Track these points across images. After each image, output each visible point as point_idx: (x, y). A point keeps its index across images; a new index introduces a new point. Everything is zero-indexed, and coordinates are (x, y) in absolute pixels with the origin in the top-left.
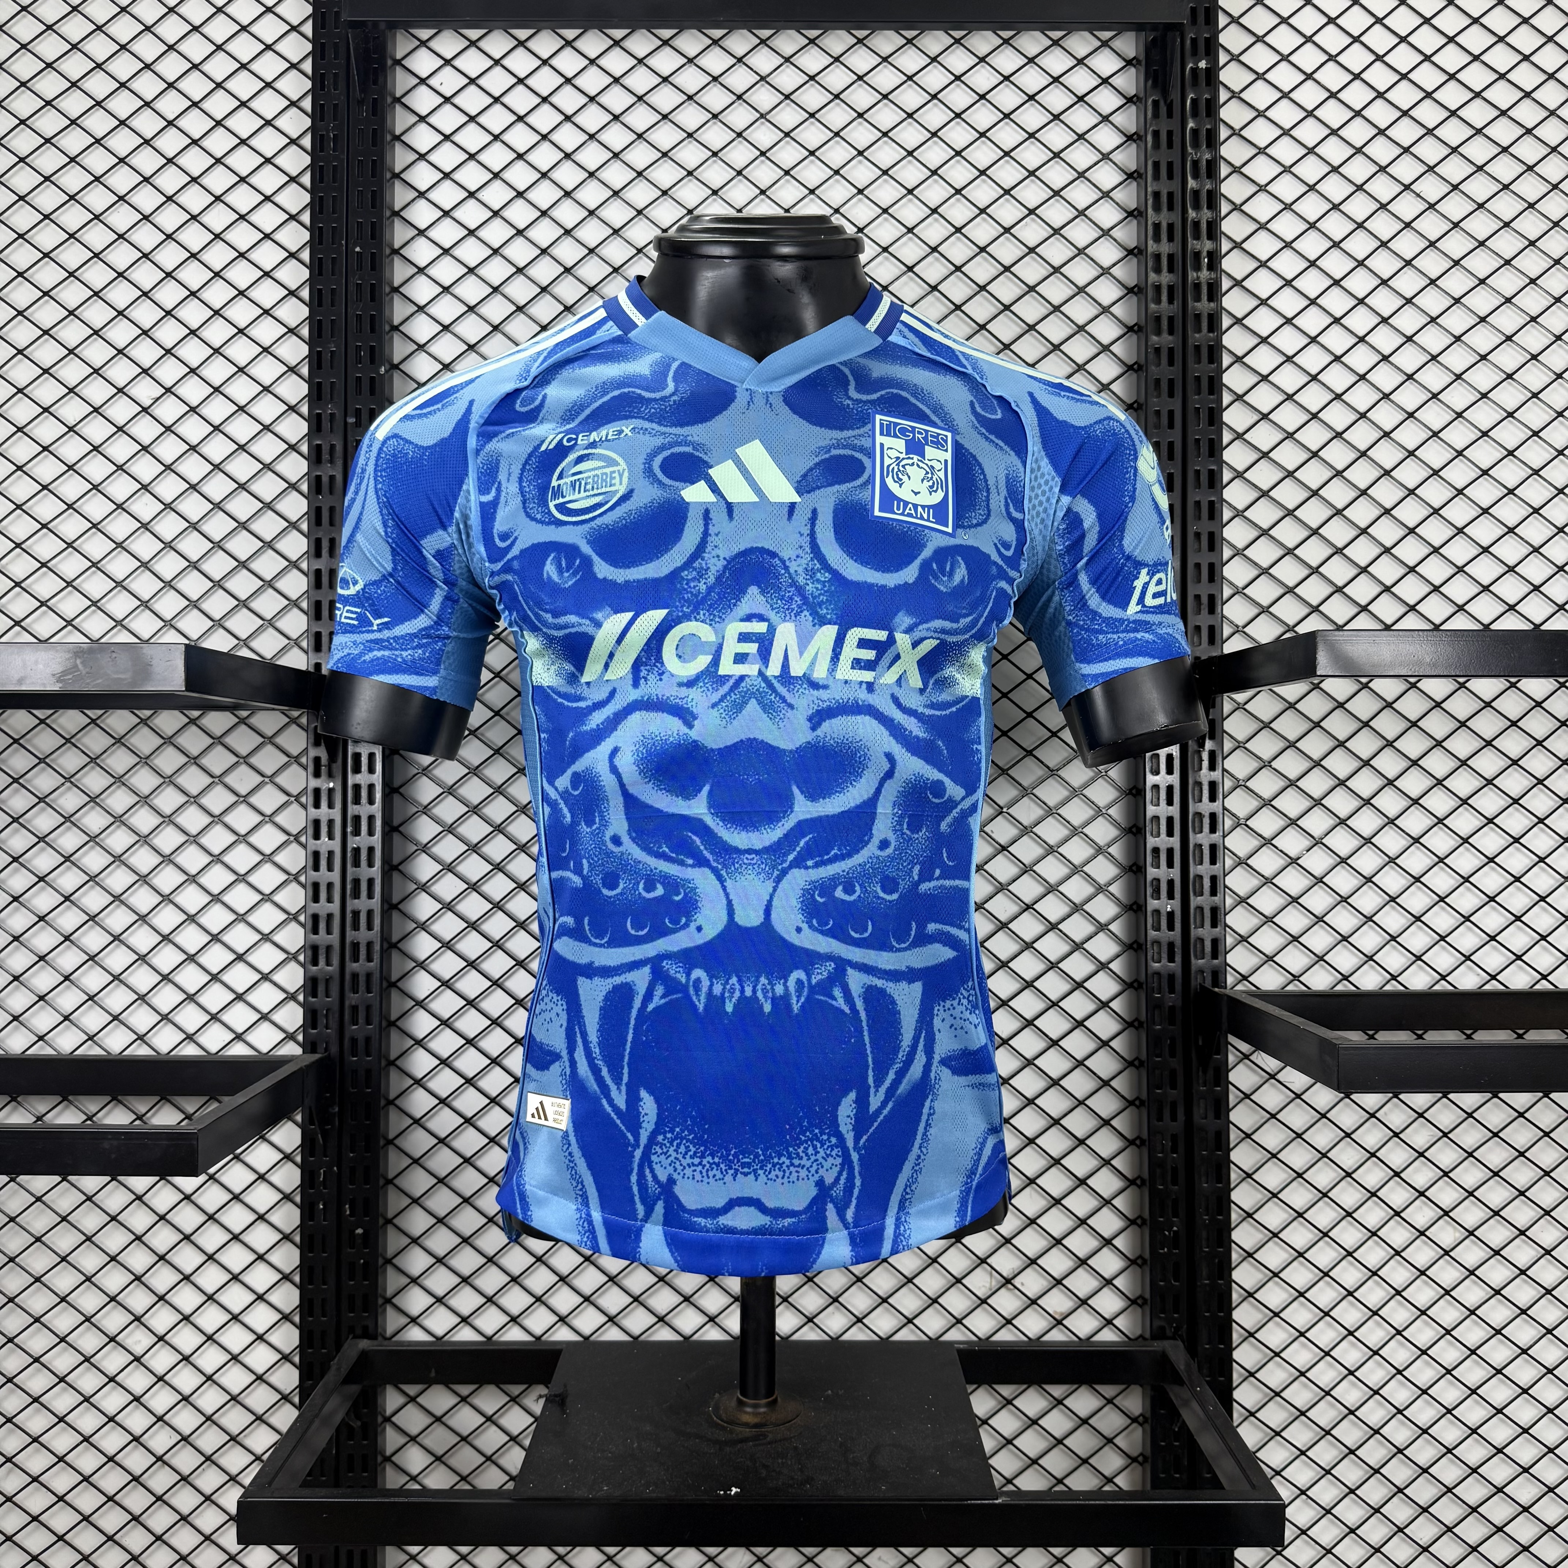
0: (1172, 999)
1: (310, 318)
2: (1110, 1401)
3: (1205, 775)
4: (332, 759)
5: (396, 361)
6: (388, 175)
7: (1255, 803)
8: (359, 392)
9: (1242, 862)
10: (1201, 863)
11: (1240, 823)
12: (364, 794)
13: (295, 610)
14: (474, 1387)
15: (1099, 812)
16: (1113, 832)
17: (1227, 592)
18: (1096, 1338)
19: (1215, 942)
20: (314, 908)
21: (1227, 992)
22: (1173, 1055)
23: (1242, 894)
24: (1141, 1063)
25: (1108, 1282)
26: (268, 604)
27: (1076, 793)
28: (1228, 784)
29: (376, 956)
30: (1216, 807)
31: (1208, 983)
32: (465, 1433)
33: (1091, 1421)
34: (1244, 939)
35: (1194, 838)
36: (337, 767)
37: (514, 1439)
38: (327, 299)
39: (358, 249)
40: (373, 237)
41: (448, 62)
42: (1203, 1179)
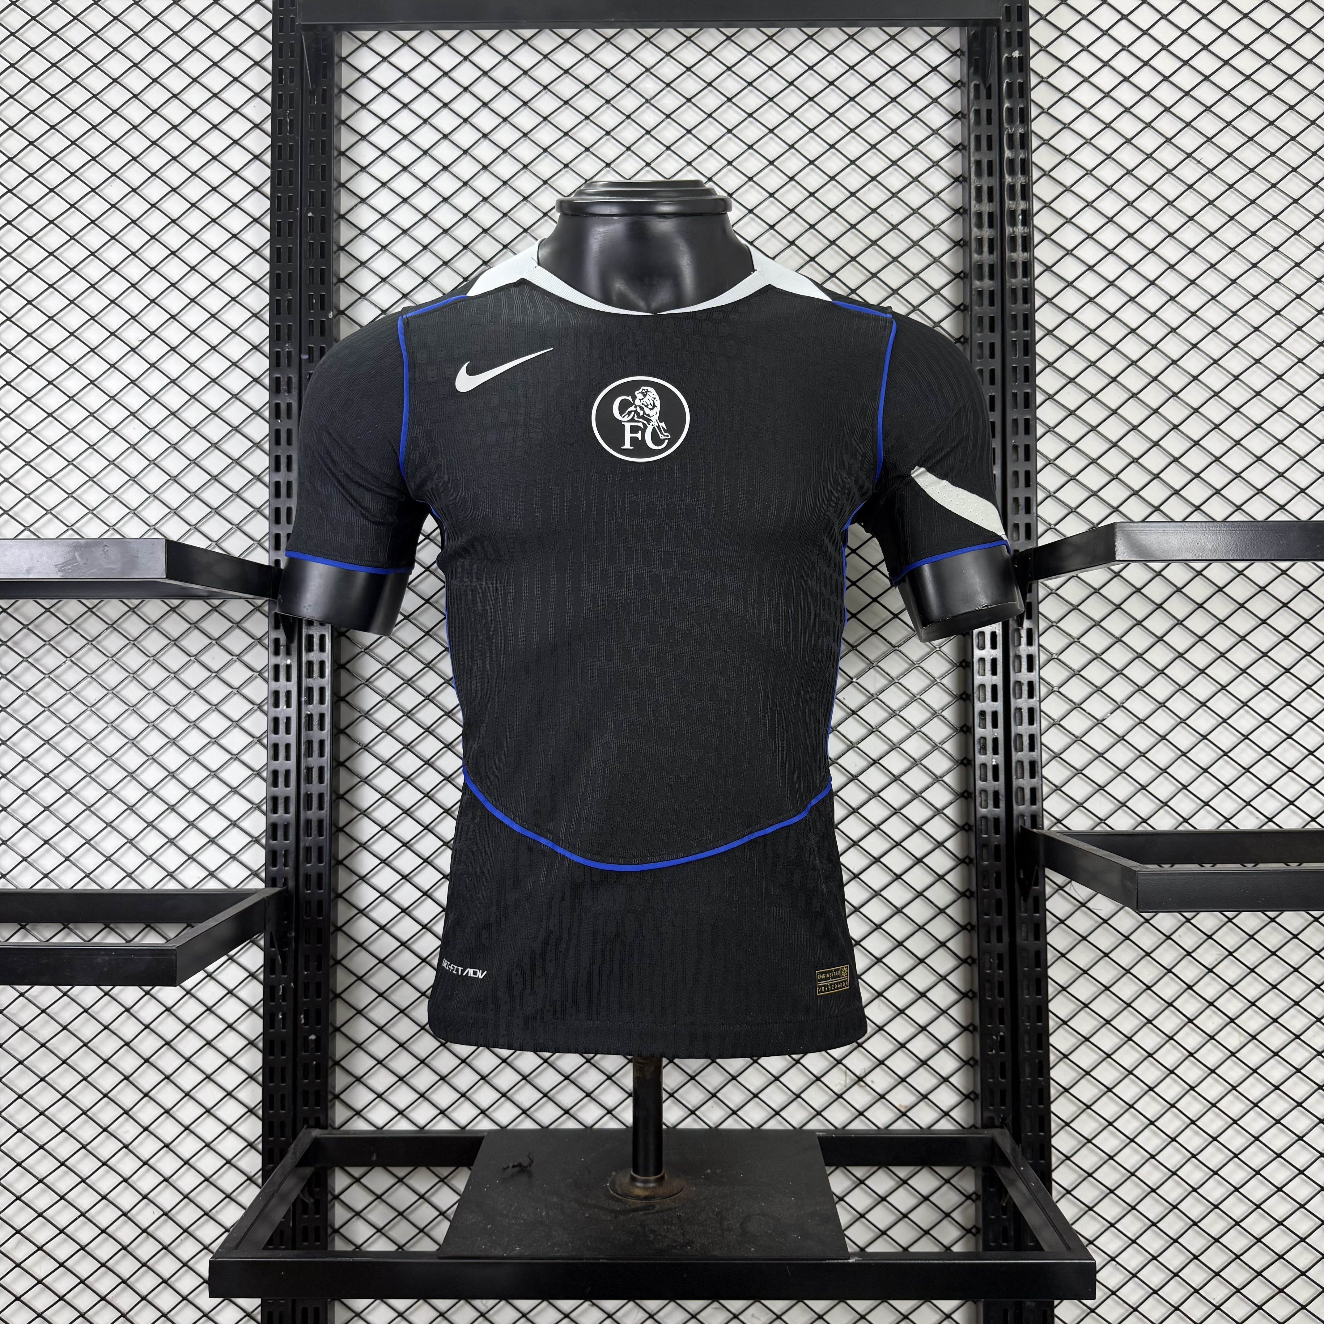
0: (999, 839)
1: (271, 272)
2: (947, 1181)
3: (1024, 650)
4: (290, 640)
5: (342, 307)
6: (336, 153)
7: (1066, 674)
8: (311, 333)
9: (1056, 723)
10: (1021, 724)
11: (1055, 690)
12: (316, 668)
13: (259, 516)
14: (410, 1169)
15: (934, 682)
16: (947, 699)
17: (1041, 495)
18: (936, 1127)
19: (1033, 791)
20: (275, 765)
21: (1044, 832)
22: (998, 886)
23: (1056, 750)
24: (972, 894)
25: (946, 1080)
26: (236, 511)
27: (914, 665)
28: (1043, 657)
29: (327, 805)
30: (1033, 676)
31: (1028, 825)
32: (401, 1209)
33: (931, 1198)
34: (1058, 788)
35: (1015, 703)
36: (294, 646)
37: (442, 1214)
38: (285, 257)
39: (310, 214)
40: (323, 204)
41: (385, 59)
42: (1025, 992)
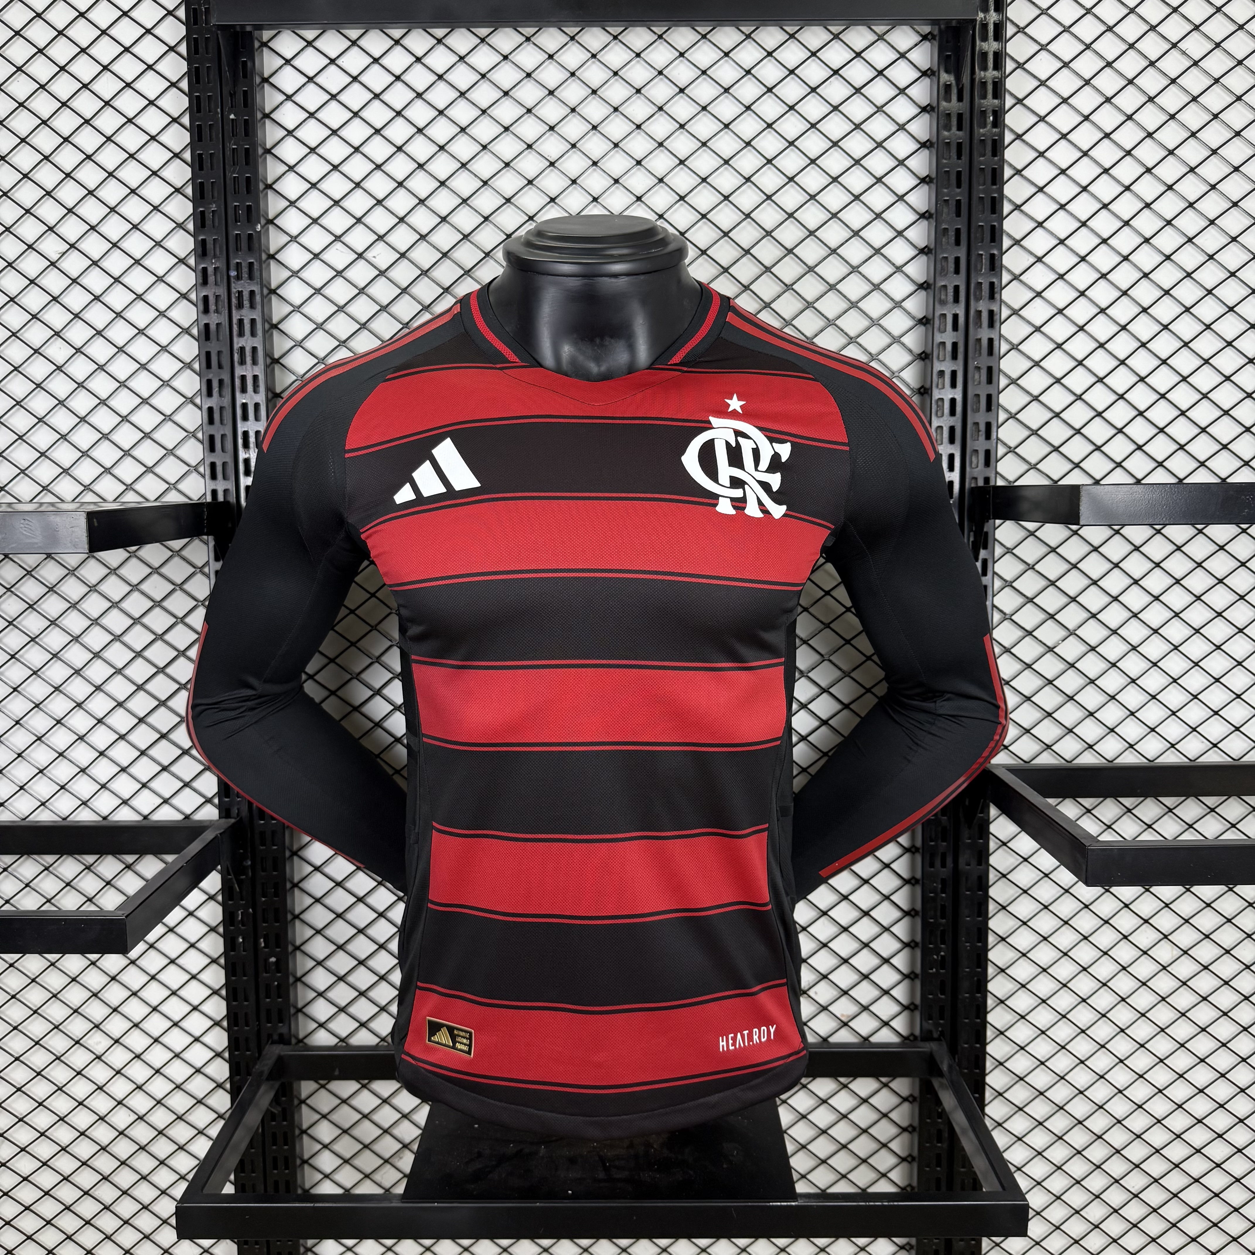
1: (193, 179)
2: (886, 1085)
5: (271, 216)
6: (257, 46)
7: (1019, 601)
8: (238, 246)
11: (1007, 617)
13: (193, 440)
14: (371, 1080)
17: (1002, 417)
18: (874, 1038)
22: (944, 814)
25: (886, 992)
26: (170, 435)
33: (870, 1101)
37: (405, 1116)
38: (206, 164)
39: (232, 117)
40: (246, 105)
42: (967, 914)
